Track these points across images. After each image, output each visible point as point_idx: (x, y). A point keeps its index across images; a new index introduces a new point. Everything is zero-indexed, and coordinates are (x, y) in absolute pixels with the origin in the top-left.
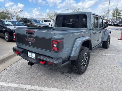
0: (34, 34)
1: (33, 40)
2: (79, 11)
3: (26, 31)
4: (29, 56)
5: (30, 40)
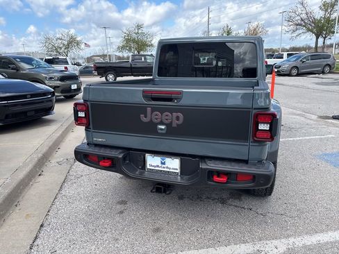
0: (179, 99)
1: (178, 118)
2: (140, 31)
3: (144, 91)
4: (151, 168)
5: (164, 117)
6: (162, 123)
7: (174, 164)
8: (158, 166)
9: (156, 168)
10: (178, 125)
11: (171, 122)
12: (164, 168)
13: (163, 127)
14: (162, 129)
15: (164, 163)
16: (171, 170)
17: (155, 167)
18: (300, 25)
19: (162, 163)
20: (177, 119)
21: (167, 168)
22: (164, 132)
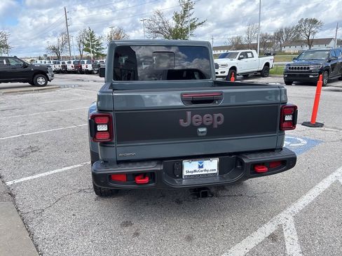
0: (220, 100)
4: (188, 174)
5: (205, 120)
6: (202, 126)
7: (212, 166)
8: (195, 171)
9: (194, 174)
10: (218, 125)
11: (212, 124)
12: (201, 171)
13: (204, 129)
14: (202, 132)
15: (202, 167)
16: (209, 172)
17: (192, 172)
18: (158, 32)
19: (200, 167)
20: (218, 119)
21: (205, 170)
22: (204, 134)
